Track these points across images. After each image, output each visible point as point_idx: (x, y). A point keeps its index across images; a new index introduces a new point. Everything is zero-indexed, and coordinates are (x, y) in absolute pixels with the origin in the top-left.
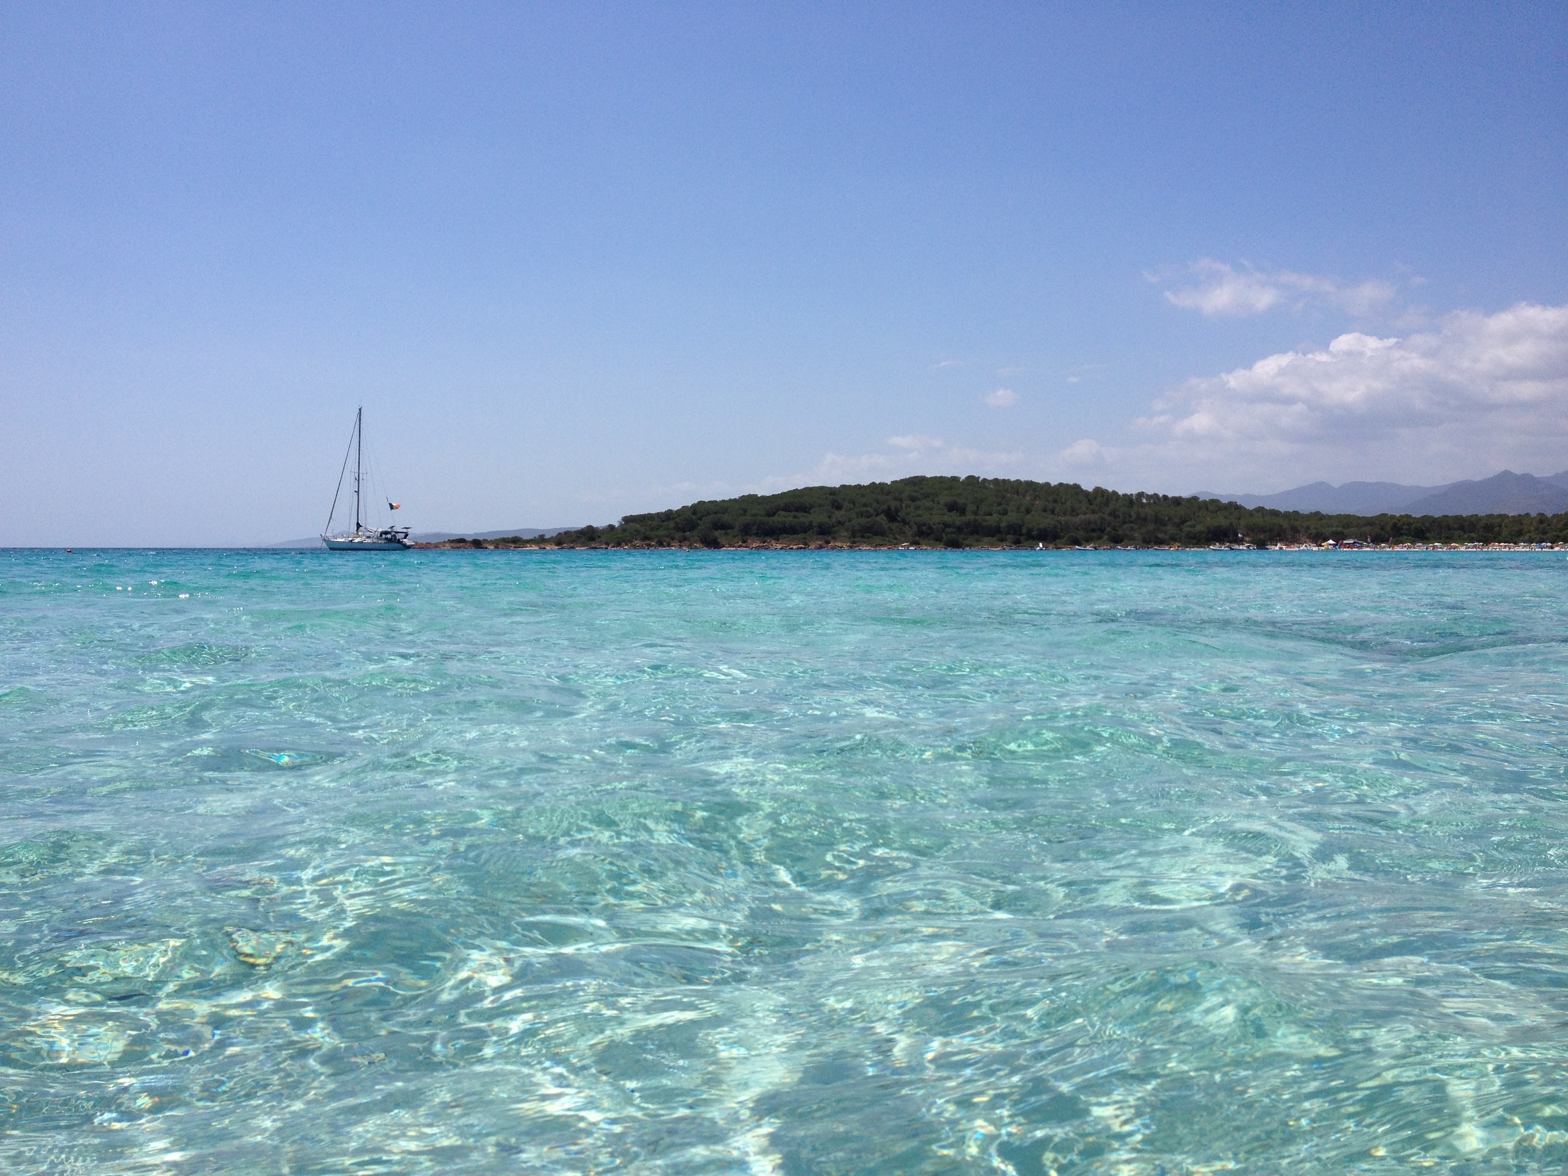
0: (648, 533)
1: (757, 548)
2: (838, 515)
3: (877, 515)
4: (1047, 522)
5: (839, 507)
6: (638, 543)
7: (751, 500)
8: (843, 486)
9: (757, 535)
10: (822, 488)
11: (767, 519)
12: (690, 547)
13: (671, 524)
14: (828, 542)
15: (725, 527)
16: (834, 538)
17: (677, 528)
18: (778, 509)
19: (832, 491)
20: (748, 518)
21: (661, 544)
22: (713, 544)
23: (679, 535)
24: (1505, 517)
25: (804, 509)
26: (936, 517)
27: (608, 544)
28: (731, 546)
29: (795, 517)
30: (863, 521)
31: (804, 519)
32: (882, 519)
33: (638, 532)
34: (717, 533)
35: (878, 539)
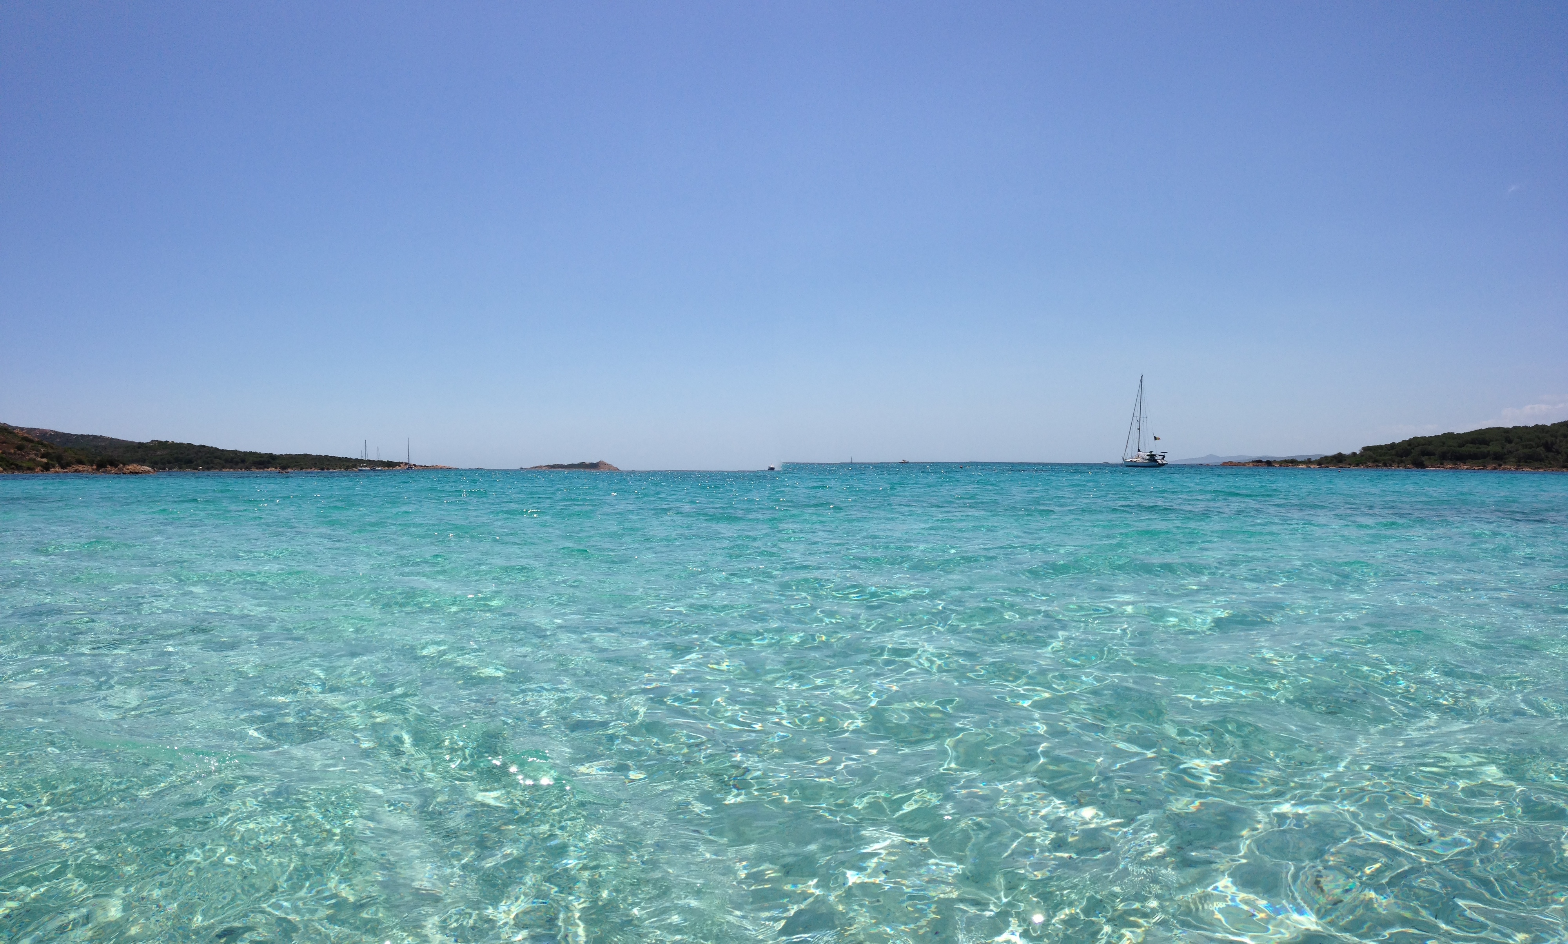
0: (1378, 458)
1: (1450, 468)
2: (1508, 446)
3: (1538, 447)
5: (1510, 442)
6: (1370, 464)
8: (1515, 428)
9: (1451, 459)
10: (1499, 428)
11: (1458, 449)
12: (1405, 467)
13: (1393, 452)
14: (1500, 465)
16: (1505, 463)
17: (1397, 455)
18: (1467, 442)
19: (1506, 431)
20: (1445, 448)
21: (1385, 465)
22: (1419, 465)
23: (1397, 459)
25: (1486, 442)
27: (1350, 464)
28: (1432, 466)
29: (1478, 448)
30: (1527, 451)
32: (1541, 450)
33: (1371, 457)
34: (1423, 458)
35: (1537, 464)
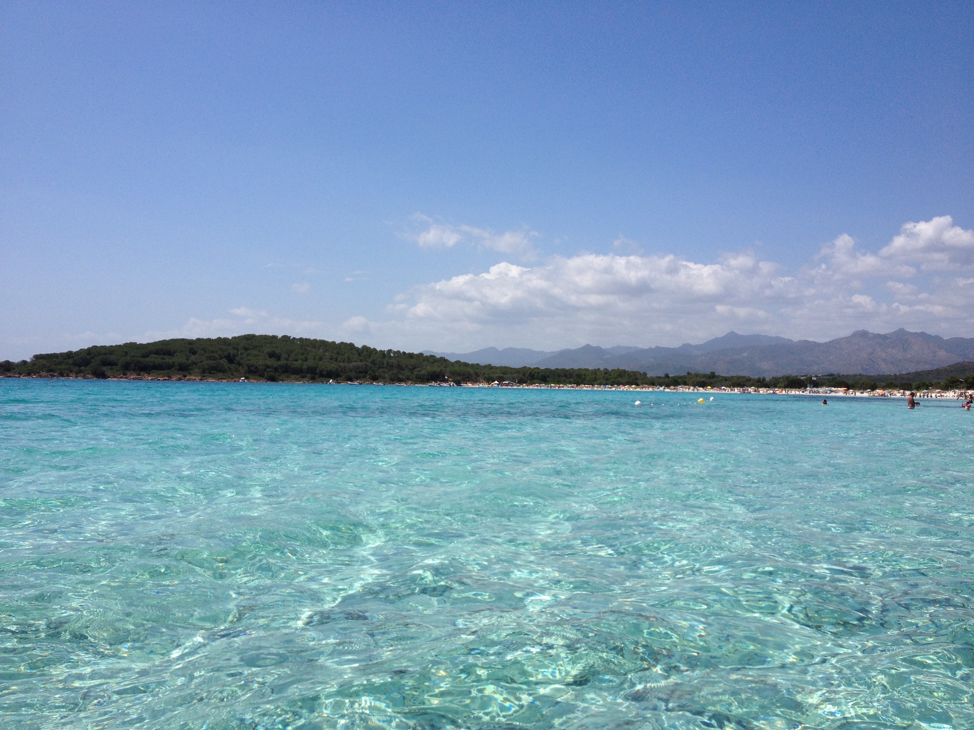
0: (53, 367)
1: (134, 379)
3: (221, 359)
4: (333, 366)
6: (44, 374)
7: (132, 346)
9: (134, 370)
10: (183, 340)
11: (142, 359)
12: (84, 377)
13: (71, 361)
15: (111, 364)
16: (190, 374)
17: (75, 364)
18: (151, 353)
21: (62, 375)
22: (101, 375)
23: (76, 369)
24: (587, 370)
25: (170, 353)
26: (261, 361)
28: (114, 377)
29: (163, 359)
30: (211, 362)
31: (168, 360)
32: (224, 362)
33: (44, 366)
35: (220, 375)
